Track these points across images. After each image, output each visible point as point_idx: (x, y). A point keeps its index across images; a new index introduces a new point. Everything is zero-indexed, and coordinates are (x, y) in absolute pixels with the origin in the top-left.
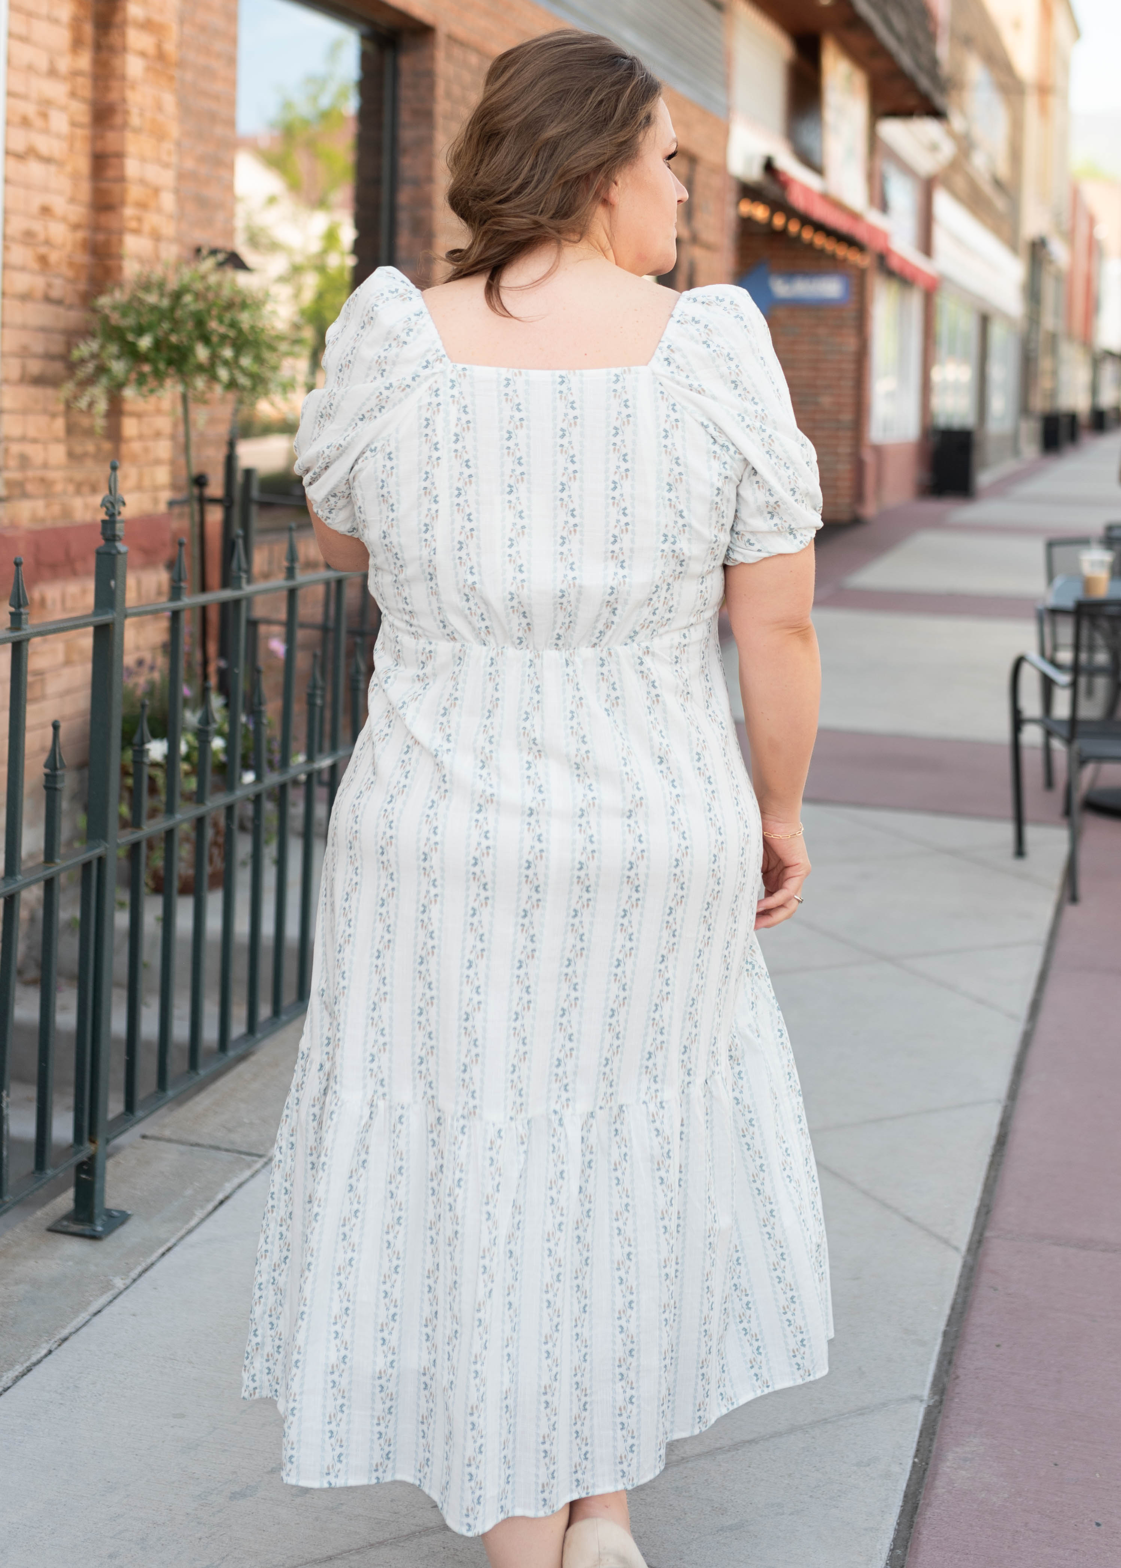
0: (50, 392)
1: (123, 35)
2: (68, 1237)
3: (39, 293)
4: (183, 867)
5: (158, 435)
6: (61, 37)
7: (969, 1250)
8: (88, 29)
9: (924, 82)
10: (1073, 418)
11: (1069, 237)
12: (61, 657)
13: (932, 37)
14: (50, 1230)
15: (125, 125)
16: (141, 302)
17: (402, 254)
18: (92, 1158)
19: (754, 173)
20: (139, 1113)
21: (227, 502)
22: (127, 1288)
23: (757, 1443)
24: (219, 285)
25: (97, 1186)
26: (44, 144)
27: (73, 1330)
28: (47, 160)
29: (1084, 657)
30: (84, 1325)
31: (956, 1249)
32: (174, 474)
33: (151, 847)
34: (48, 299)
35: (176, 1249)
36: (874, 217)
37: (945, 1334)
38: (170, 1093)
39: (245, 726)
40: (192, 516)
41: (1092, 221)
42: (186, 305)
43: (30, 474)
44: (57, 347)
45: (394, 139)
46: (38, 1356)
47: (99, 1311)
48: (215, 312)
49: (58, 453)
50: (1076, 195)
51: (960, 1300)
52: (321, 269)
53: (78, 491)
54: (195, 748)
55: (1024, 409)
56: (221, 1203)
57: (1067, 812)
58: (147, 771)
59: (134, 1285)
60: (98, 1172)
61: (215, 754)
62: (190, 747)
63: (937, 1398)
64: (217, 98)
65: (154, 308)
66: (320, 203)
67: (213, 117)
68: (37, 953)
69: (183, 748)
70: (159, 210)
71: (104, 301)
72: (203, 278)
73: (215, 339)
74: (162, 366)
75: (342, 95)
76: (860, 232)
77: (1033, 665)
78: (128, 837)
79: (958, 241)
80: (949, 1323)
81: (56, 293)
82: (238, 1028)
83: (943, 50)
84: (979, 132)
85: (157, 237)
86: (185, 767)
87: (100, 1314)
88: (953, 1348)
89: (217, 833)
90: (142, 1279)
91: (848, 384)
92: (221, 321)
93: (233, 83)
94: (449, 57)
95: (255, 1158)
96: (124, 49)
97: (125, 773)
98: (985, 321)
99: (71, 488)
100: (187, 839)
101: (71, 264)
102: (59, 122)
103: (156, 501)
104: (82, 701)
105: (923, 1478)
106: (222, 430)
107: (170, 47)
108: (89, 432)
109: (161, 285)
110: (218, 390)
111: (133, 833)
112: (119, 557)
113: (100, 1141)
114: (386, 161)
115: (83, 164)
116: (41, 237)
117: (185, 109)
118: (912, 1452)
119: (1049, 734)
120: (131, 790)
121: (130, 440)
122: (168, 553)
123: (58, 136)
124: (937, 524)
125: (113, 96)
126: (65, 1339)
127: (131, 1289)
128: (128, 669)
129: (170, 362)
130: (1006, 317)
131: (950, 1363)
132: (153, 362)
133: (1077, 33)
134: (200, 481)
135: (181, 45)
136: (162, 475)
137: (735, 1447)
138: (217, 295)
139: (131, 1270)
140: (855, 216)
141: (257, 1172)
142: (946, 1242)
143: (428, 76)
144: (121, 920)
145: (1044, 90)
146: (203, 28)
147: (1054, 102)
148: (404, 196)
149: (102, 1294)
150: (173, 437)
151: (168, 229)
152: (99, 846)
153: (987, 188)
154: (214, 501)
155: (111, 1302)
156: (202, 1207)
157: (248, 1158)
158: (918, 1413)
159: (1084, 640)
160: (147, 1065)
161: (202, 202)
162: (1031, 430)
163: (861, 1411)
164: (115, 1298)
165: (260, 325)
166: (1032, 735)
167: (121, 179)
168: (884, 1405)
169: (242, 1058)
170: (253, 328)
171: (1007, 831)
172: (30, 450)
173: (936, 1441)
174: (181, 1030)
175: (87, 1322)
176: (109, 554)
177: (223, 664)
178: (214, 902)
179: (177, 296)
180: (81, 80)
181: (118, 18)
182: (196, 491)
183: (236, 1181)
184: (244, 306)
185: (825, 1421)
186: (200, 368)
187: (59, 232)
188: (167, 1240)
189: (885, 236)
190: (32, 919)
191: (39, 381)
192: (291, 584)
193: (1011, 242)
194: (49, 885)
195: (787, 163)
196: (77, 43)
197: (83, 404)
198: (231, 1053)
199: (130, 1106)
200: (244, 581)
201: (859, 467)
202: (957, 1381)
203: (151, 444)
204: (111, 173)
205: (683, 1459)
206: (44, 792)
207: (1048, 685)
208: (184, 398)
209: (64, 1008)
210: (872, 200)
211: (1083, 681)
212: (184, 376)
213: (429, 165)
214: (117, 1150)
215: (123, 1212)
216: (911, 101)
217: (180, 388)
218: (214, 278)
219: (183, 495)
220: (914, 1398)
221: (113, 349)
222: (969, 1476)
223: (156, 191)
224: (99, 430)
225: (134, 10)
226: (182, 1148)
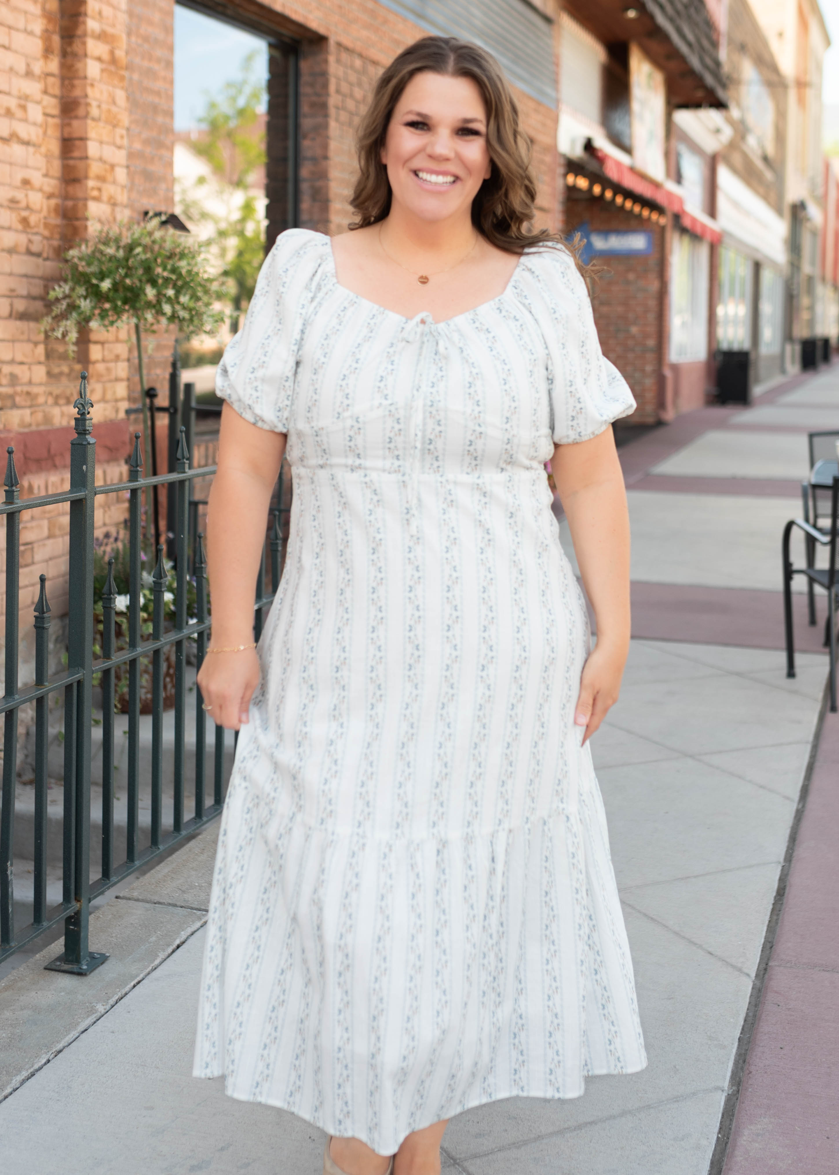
0: (32, 325)
1: (84, 44)
2: (60, 974)
3: (23, 249)
4: (143, 693)
5: (117, 358)
6: (36, 46)
7: (757, 976)
8: (56, 39)
9: (709, 80)
10: (826, 342)
11: (822, 201)
12: (46, 532)
13: (715, 45)
14: (45, 969)
15: (87, 116)
16: (102, 253)
17: (304, 217)
18: (78, 913)
19: (577, 152)
20: (114, 879)
21: (171, 410)
22: (107, 1012)
23: (596, 1124)
24: (163, 239)
25: (82, 934)
26: (24, 131)
27: (66, 1044)
28: (27, 143)
30: (74, 1040)
31: (748, 975)
32: (130, 389)
33: (118, 678)
34: (29, 253)
35: (144, 982)
36: (670, 186)
37: (740, 1040)
38: (137, 863)
39: (189, 583)
40: (145, 422)
42: (137, 255)
43: (19, 389)
44: (37, 291)
45: (297, 126)
46: (40, 1064)
47: (86, 1030)
48: (159, 260)
49: (40, 373)
50: (827, 169)
51: (751, 1014)
52: (241, 234)
53: (56, 403)
54: (150, 600)
55: (788, 336)
56: (178, 947)
57: (828, 643)
58: (115, 618)
59: (113, 1010)
60: (83, 923)
61: (166, 604)
62: (147, 600)
63: (734, 1088)
64: (158, 93)
65: (111, 258)
66: (239, 184)
67: (155, 109)
68: (32, 760)
69: (142, 601)
70: (114, 182)
71: (73, 253)
72: (150, 234)
73: (160, 281)
74: (119, 304)
75: (255, 96)
76: (660, 198)
77: (800, 527)
78: (102, 665)
79: (736, 204)
80: (743, 1031)
81: (35, 248)
82: (188, 814)
83: (723, 54)
84: (751, 120)
85: (114, 204)
86: (144, 615)
87: (87, 1032)
88: (746, 1050)
89: (169, 667)
90: (119, 1005)
91: (651, 317)
92: (165, 269)
93: (170, 81)
94: (338, 60)
96: (85, 55)
97: (97, 621)
98: (757, 267)
99: (50, 401)
100: (146, 671)
101: (46, 225)
102: (35, 113)
103: (116, 410)
104: (62, 565)
105: (725, 1149)
106: (167, 355)
107: (120, 54)
108: (64, 357)
109: (117, 240)
110: (164, 322)
111: (104, 663)
112: (89, 446)
113: (84, 900)
114: (291, 143)
115: (55, 147)
116: (23, 204)
117: (133, 102)
118: (716, 1130)
119: (812, 581)
120: (102, 634)
121: (95, 362)
122: (127, 450)
123: (35, 124)
124: (722, 425)
125: (77, 92)
126: (60, 1051)
127: (110, 1013)
128: (97, 539)
129: (125, 302)
130: (774, 264)
131: (744, 1062)
132: (113, 301)
133: (828, 42)
134: (151, 393)
135: (129, 52)
136: (121, 390)
137: (579, 1127)
138: (161, 247)
139: (109, 998)
140: (657, 185)
142: (740, 970)
143: (323, 76)
144: (97, 734)
145: (802, 85)
146: (146, 39)
147: (809, 93)
148: (305, 172)
149: (88, 1016)
150: (129, 360)
151: (122, 197)
152: (78, 672)
153: (759, 164)
154: (161, 409)
155: (95, 1022)
156: (164, 950)
157: (199, 913)
158: (720, 1099)
160: (119, 844)
161: (148, 176)
162: (794, 351)
163: (677, 1099)
164: (98, 1020)
165: (195, 270)
166: (800, 583)
167: (85, 158)
168: (694, 1094)
169: (191, 837)
170: (189, 272)
171: (782, 657)
172: (17, 370)
173: (735, 1121)
174: (144, 818)
175: (77, 1038)
176: (81, 444)
177: (171, 535)
178: (168, 719)
179: (130, 248)
180: (51, 80)
181: (79, 32)
182: (148, 401)
183: (190, 930)
184: (182, 256)
185: (649, 1107)
186: (149, 305)
187: (36, 199)
188: (137, 976)
189: (681, 201)
190: (28, 734)
191: (23, 316)
193: (779, 211)
194: (40, 702)
195: (602, 143)
196: (47, 51)
197: (59, 334)
198: (184, 833)
199: (106, 873)
200: (187, 466)
201: (661, 381)
202: (750, 1075)
203: (112, 365)
204: (76, 154)
205: (539, 1136)
206: (35, 630)
207: (811, 542)
208: (137, 327)
209: (54, 802)
210: (668, 174)
212: (137, 311)
213: (325, 147)
214: (97, 908)
215: (102, 955)
216: (700, 94)
217: (134, 320)
218: (158, 235)
219: (138, 405)
220: (717, 1088)
221: (81, 290)
222: (761, 1147)
223: (112, 167)
224: (71, 354)
225: (92, 24)
226: (148, 905)
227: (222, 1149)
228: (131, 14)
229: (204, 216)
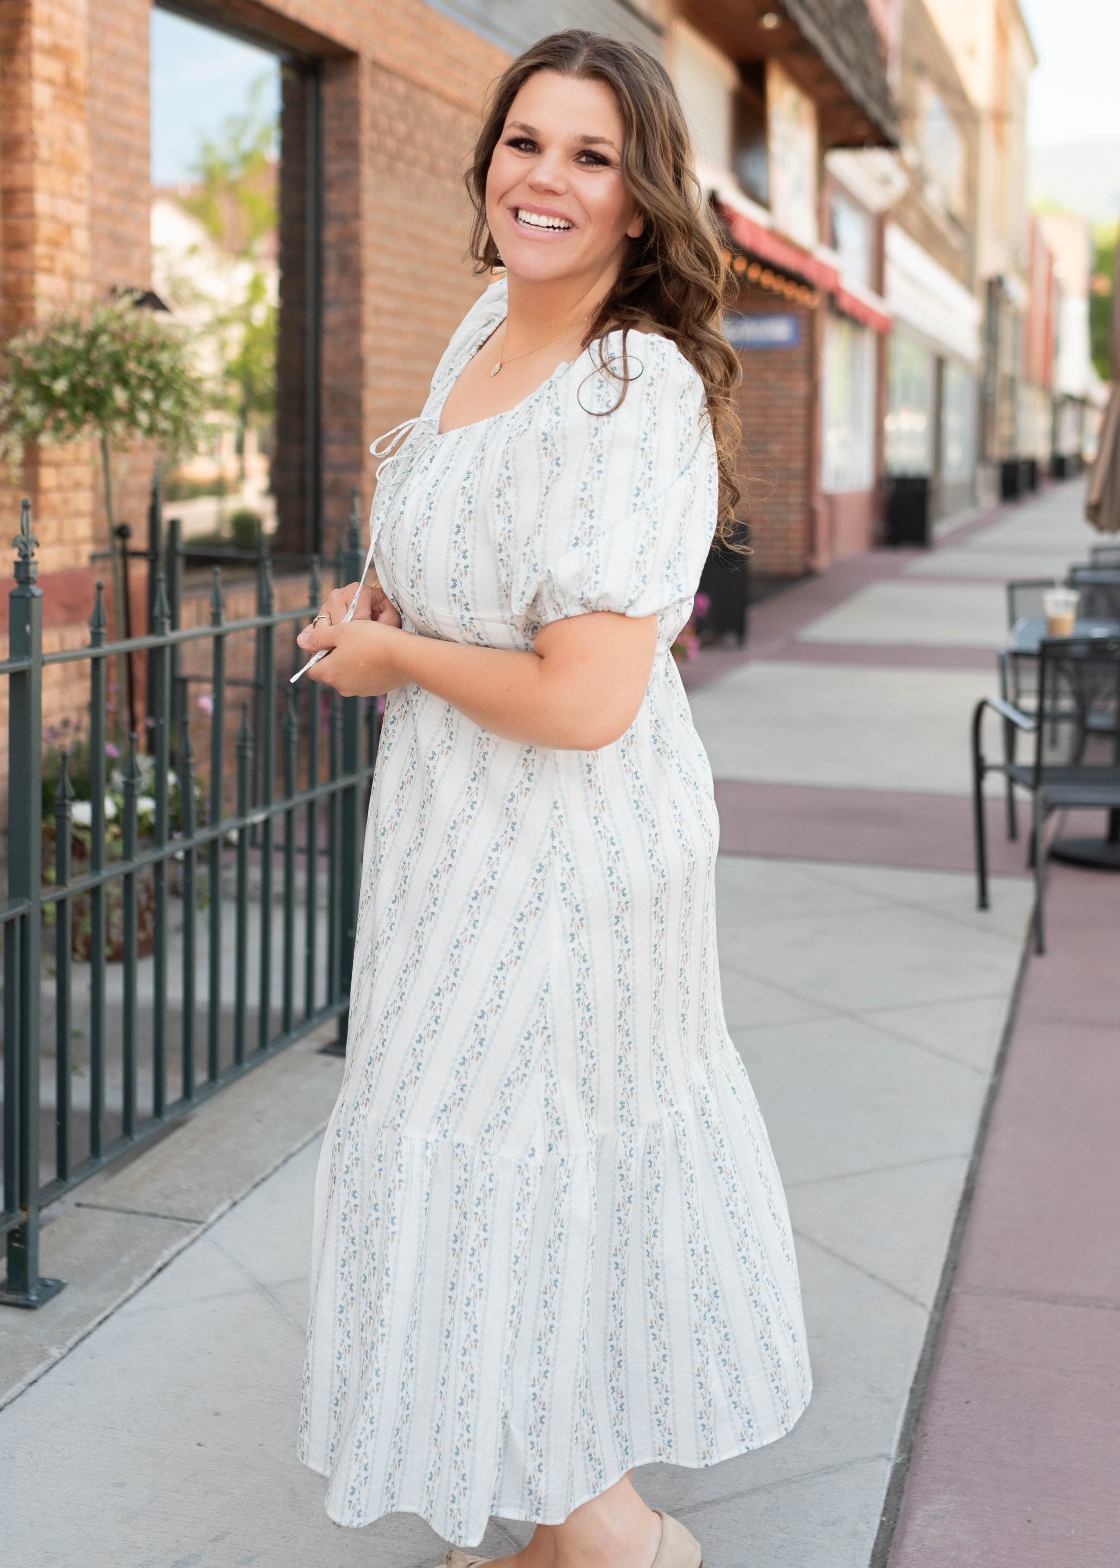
1: (29, 62)
2: (2, 1307)
4: (115, 933)
5: (77, 485)
7: (936, 1306)
9: (875, 110)
10: (1032, 465)
11: (1028, 275)
13: (882, 63)
15: (33, 158)
16: (55, 343)
17: (329, 295)
18: (24, 1226)
20: (72, 1180)
21: (151, 555)
22: (63, 1358)
23: (718, 1504)
24: (137, 325)
25: (30, 1254)
27: (8, 1400)
29: (1048, 703)
30: (19, 1395)
31: (922, 1305)
32: (95, 527)
33: (81, 913)
35: (113, 1317)
36: (823, 255)
37: (912, 1391)
38: (104, 1159)
39: (175, 786)
40: (115, 570)
41: (1051, 259)
42: (102, 346)
45: (319, 173)
47: (35, 1381)
48: (133, 353)
50: (1034, 232)
51: (927, 1357)
52: (246, 321)
54: (121, 810)
55: (982, 456)
56: (160, 1270)
57: (1033, 862)
58: (71, 833)
59: (71, 1354)
60: (31, 1240)
61: (143, 814)
62: (117, 808)
63: (904, 1455)
64: (129, 128)
65: (68, 350)
66: (243, 253)
67: (126, 149)
69: (109, 810)
70: (72, 248)
71: (16, 344)
72: (120, 317)
73: (133, 381)
74: (78, 410)
75: (262, 137)
76: (809, 271)
77: (995, 709)
78: (54, 893)
79: (912, 280)
80: (916, 1380)
82: (173, 1092)
83: (895, 76)
84: (933, 165)
85: (70, 277)
86: (111, 830)
87: (37, 1384)
88: (921, 1405)
89: (150, 899)
90: (79, 1348)
91: (798, 431)
92: (140, 362)
93: (146, 112)
94: (375, 85)
95: (193, 1225)
96: (30, 76)
97: (47, 836)
98: (940, 364)
100: (118, 905)
103: (77, 555)
105: (891, 1537)
106: (144, 481)
107: (79, 74)
109: (76, 326)
110: (139, 435)
111: (57, 890)
112: (34, 601)
113: (32, 1208)
114: (310, 197)
117: (97, 140)
118: (879, 1510)
119: (1012, 781)
120: (54, 852)
121: (48, 491)
124: (893, 575)
125: (20, 127)
126: (1, 1410)
127: (67, 1358)
128: (49, 730)
129: (87, 408)
130: (962, 360)
131: (918, 1420)
132: (68, 407)
133: (1034, 59)
134: (122, 532)
135: (91, 71)
136: (83, 528)
138: (135, 336)
139: (67, 1338)
140: (803, 253)
141: (196, 1239)
142: (912, 1298)
143: (352, 105)
144: (48, 988)
145: (1000, 117)
146: (114, 54)
147: (1011, 129)
148: (330, 234)
149: (38, 1363)
150: (93, 488)
151: (83, 268)
152: (22, 903)
153: (942, 224)
154: (137, 554)
155: (47, 1371)
156: (140, 1275)
157: (187, 1225)
158: (885, 1471)
159: (1048, 684)
160: (79, 1134)
161: (117, 240)
162: (989, 478)
163: (826, 1470)
164: (51, 1368)
165: (180, 366)
166: (994, 784)
167: (31, 215)
168: (850, 1463)
169: (177, 1125)
170: (173, 368)
171: (970, 883)
173: (904, 1499)
174: (113, 1099)
175: (23, 1392)
176: (23, 597)
177: (151, 723)
179: (93, 337)
181: (23, 44)
182: (118, 543)
183: (175, 1248)
184: (163, 346)
185: (789, 1481)
186: (119, 413)
188: (104, 1308)
189: (836, 274)
192: (217, 630)
193: (967, 280)
195: (732, 197)
198: (167, 1118)
199: (62, 1172)
200: (169, 629)
201: (811, 516)
202: (925, 1438)
203: (70, 495)
204: (20, 209)
207: (1010, 728)
208: (104, 444)
210: (821, 236)
211: (1047, 727)
212: (102, 421)
213: (356, 200)
214: (51, 1220)
215: (58, 1281)
216: (862, 130)
217: (98, 434)
218: (131, 318)
219: (105, 548)
220: (881, 1456)
221: (27, 393)
222: (939, 1533)
223: (69, 228)
224: (15, 480)
225: (39, 35)
226: (118, 1216)
227: (216, 1539)
228: (93, 20)
229: (198, 297)
